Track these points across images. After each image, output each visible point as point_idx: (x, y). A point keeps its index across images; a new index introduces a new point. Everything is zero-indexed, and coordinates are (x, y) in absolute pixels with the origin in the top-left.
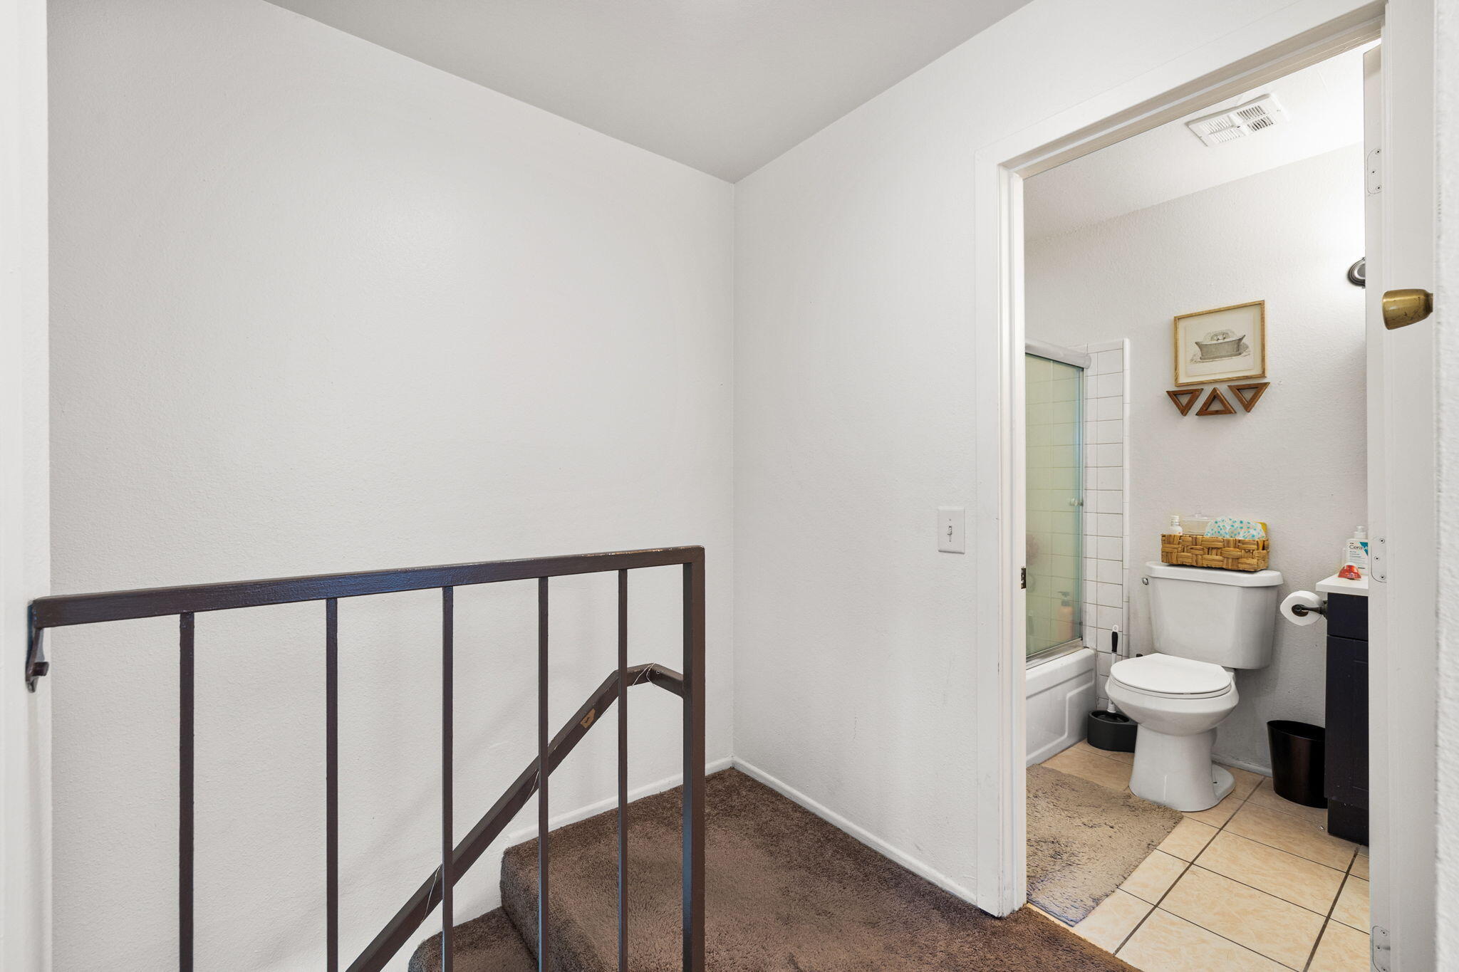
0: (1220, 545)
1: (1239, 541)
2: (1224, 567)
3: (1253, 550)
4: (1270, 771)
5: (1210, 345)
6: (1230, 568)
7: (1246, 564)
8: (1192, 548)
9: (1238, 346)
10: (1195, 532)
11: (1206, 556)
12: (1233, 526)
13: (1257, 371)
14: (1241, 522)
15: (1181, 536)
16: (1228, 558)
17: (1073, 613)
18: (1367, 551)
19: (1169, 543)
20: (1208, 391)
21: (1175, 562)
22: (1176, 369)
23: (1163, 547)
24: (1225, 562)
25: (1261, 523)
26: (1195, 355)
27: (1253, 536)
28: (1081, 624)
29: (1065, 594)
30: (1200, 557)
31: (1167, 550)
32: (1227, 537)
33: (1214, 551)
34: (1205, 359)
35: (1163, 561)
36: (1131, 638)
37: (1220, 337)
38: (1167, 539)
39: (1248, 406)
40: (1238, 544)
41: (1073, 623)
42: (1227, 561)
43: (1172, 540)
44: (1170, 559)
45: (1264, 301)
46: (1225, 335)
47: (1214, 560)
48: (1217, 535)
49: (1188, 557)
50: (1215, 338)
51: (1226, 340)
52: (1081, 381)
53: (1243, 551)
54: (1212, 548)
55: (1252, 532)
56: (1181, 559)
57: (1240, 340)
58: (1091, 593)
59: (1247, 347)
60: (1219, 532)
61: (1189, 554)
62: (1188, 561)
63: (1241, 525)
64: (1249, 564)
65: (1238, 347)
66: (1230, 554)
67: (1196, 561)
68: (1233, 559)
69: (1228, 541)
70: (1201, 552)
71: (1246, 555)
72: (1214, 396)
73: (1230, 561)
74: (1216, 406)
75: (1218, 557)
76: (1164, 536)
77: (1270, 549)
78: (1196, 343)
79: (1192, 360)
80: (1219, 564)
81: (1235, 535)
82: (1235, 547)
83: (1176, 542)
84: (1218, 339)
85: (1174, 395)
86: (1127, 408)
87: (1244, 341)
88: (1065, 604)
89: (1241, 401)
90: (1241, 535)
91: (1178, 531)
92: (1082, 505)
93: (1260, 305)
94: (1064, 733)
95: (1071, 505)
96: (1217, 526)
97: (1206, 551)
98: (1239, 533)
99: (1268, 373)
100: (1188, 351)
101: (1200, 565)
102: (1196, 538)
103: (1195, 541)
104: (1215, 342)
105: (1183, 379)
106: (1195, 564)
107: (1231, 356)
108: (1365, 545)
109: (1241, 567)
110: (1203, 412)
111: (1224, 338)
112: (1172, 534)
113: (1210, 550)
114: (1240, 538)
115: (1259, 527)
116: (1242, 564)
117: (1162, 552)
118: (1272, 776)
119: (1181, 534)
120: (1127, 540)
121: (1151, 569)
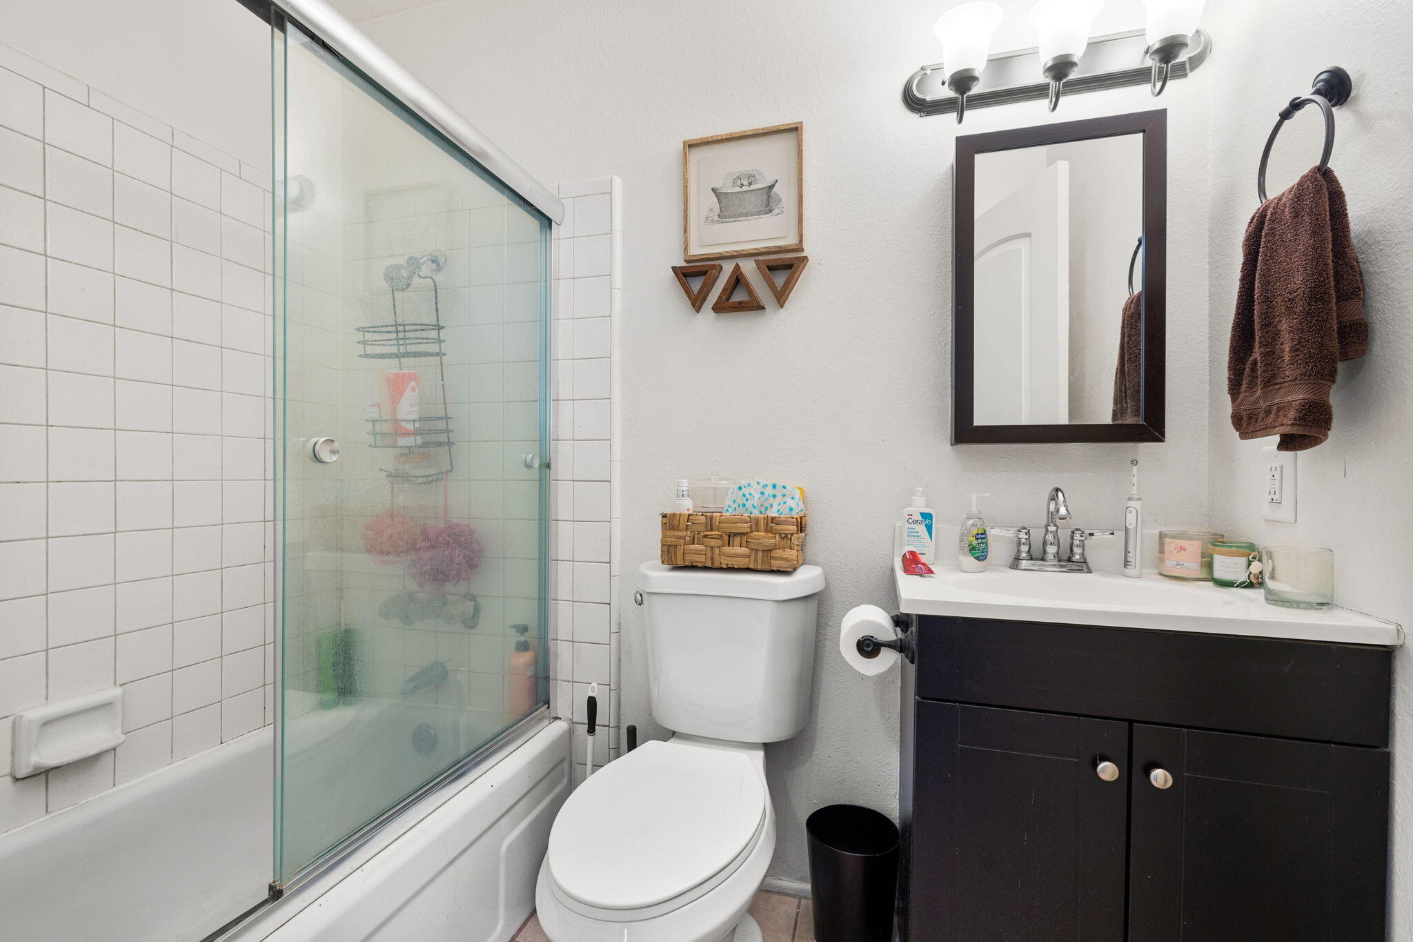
0: (745, 527)
1: (773, 519)
2: (751, 566)
3: (792, 534)
4: (807, 887)
5: (732, 193)
6: (759, 568)
7: (782, 559)
8: (705, 536)
9: (769, 197)
10: (711, 506)
11: (726, 549)
12: (762, 493)
13: (790, 241)
14: (774, 486)
15: (689, 515)
16: (756, 551)
17: (536, 662)
18: (929, 529)
19: (672, 528)
20: (728, 268)
21: (680, 563)
22: (685, 232)
23: (664, 536)
24: (753, 558)
25: (798, 488)
26: (711, 210)
27: (791, 509)
28: (547, 678)
29: (523, 629)
30: (717, 551)
31: (670, 541)
32: (756, 513)
33: (737, 540)
34: (725, 217)
35: (663, 563)
36: (623, 694)
37: (745, 182)
38: (670, 522)
39: (781, 297)
40: (771, 524)
41: (536, 677)
42: (756, 556)
43: (676, 523)
44: (675, 560)
45: (801, 123)
46: (751, 178)
47: (737, 555)
48: (741, 511)
49: (697, 552)
50: (739, 183)
51: (753, 187)
52: (548, 245)
53: (777, 536)
54: (735, 534)
55: (790, 503)
56: (688, 558)
57: (771, 187)
58: (564, 620)
59: (780, 200)
60: (744, 505)
61: (702, 547)
62: (700, 560)
63: (773, 492)
64: (786, 559)
65: (767, 199)
66: (759, 544)
67: (712, 559)
68: (763, 551)
69: (757, 520)
70: (719, 542)
71: (783, 543)
72: (738, 280)
73: (760, 554)
74: (739, 296)
75: (744, 550)
76: (664, 516)
77: (808, 530)
78: (713, 190)
79: (707, 218)
80: (742, 563)
81: (767, 509)
82: (766, 531)
83: (682, 526)
84: (742, 185)
85: (684, 274)
86: (617, 295)
87: (775, 190)
88: (523, 647)
89: (772, 286)
90: (775, 508)
91: (686, 506)
92: (548, 466)
93: (795, 130)
94: (497, 923)
95: (528, 466)
96: (741, 494)
97: (726, 538)
98: (771, 506)
99: (805, 245)
100: (703, 204)
101: (717, 565)
102: (711, 517)
103: (710, 523)
104: (738, 189)
105: (696, 250)
106: (709, 565)
107: (759, 213)
108: (927, 516)
109: (776, 564)
110: (721, 307)
111: (750, 184)
112: (677, 512)
113: (732, 536)
114: (773, 513)
115: (798, 495)
116: (776, 559)
117: (663, 545)
118: (810, 896)
119: (691, 512)
120: (617, 525)
121: (646, 577)
